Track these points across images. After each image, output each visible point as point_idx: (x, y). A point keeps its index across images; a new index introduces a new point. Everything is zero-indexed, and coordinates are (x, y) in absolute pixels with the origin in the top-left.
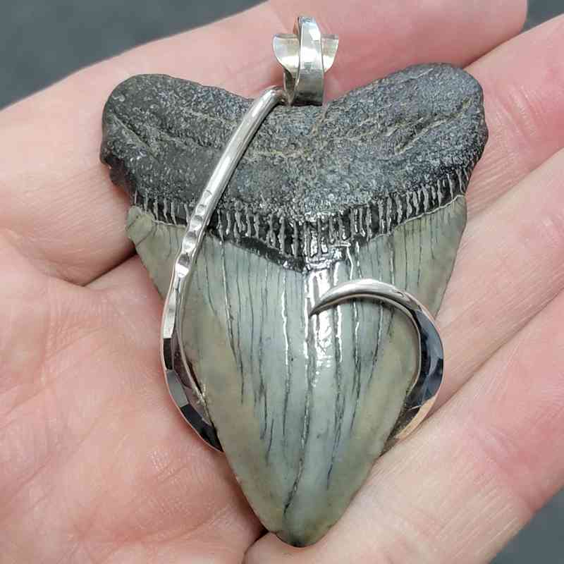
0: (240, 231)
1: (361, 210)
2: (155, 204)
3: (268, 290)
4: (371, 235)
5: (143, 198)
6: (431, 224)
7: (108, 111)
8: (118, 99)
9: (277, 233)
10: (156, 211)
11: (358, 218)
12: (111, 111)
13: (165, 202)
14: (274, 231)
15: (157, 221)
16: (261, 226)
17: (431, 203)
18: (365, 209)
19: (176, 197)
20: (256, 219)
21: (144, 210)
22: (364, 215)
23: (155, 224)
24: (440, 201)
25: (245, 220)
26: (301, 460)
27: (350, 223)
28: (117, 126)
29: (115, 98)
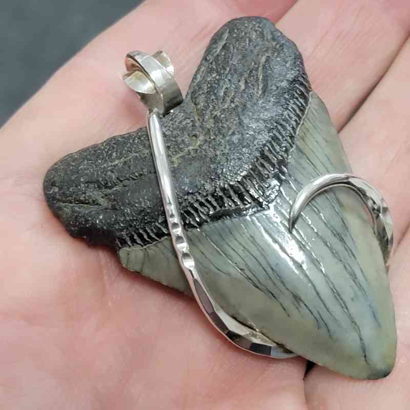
0: (205, 213)
1: (268, 144)
2: (136, 237)
3: (252, 235)
4: (286, 155)
5: (124, 239)
6: (310, 122)
7: (54, 203)
8: (53, 192)
9: (230, 197)
10: (139, 241)
11: (271, 151)
12: (55, 202)
13: (141, 231)
14: (227, 197)
15: (145, 247)
16: (216, 200)
17: (301, 110)
18: (270, 142)
19: (146, 223)
20: (210, 198)
21: (130, 246)
22: (272, 146)
23: (144, 250)
24: (304, 105)
25: (204, 204)
26: (353, 322)
27: (268, 158)
28: (68, 208)
29: (51, 192)
